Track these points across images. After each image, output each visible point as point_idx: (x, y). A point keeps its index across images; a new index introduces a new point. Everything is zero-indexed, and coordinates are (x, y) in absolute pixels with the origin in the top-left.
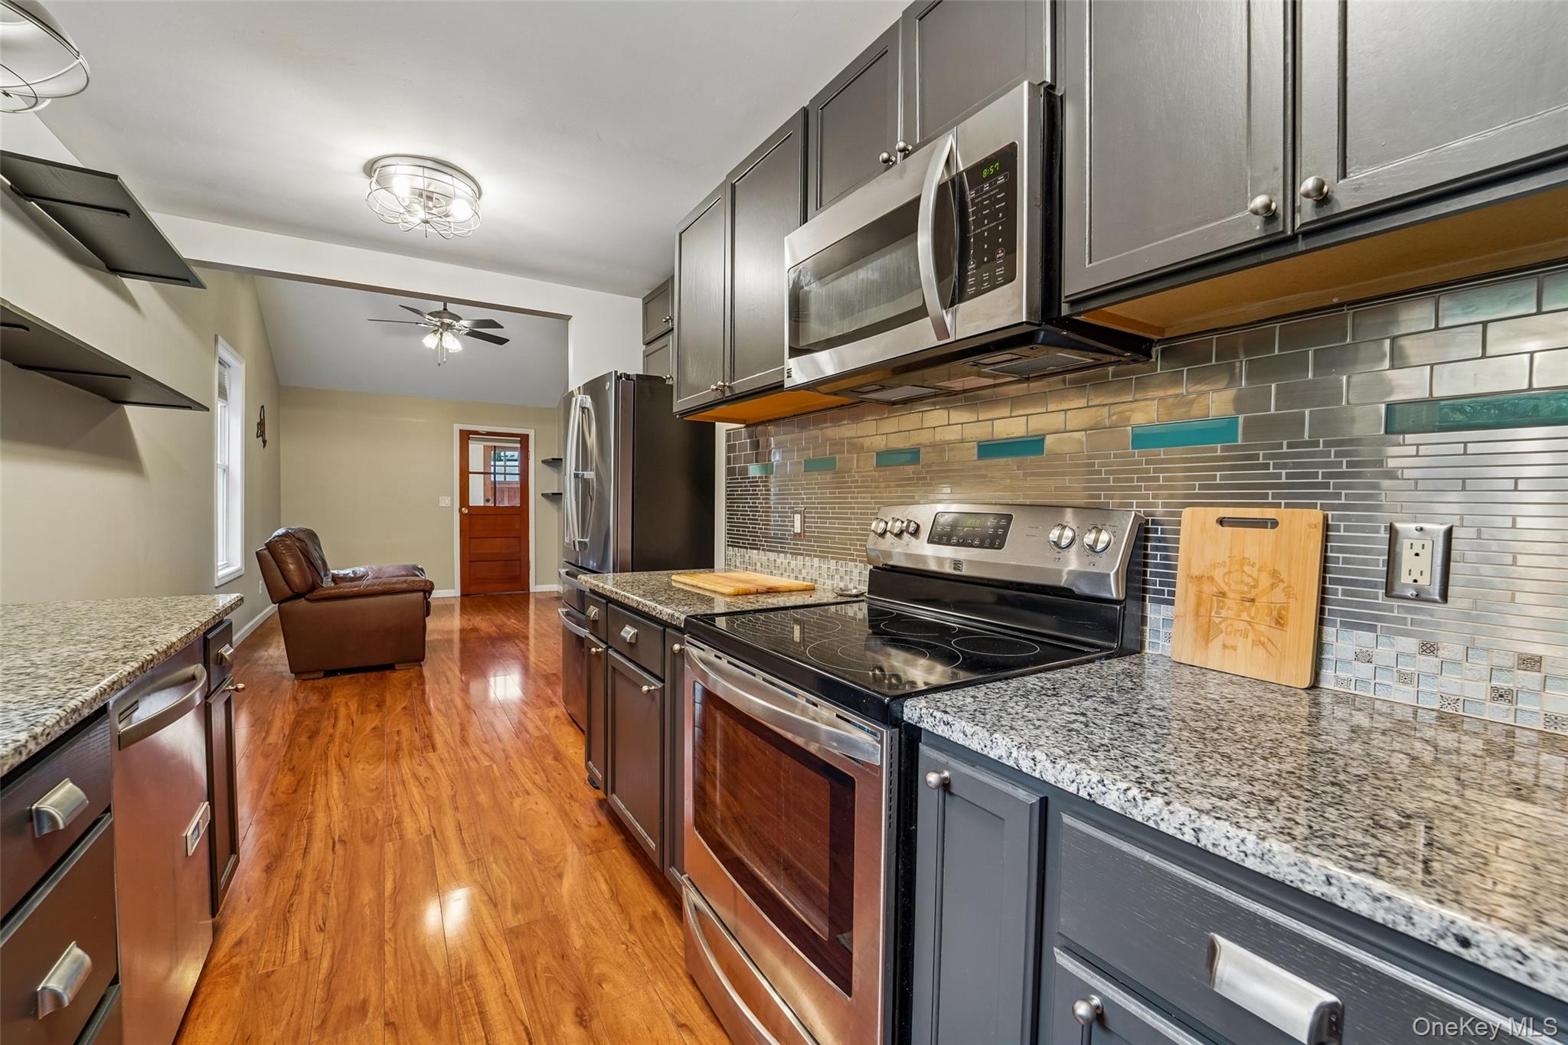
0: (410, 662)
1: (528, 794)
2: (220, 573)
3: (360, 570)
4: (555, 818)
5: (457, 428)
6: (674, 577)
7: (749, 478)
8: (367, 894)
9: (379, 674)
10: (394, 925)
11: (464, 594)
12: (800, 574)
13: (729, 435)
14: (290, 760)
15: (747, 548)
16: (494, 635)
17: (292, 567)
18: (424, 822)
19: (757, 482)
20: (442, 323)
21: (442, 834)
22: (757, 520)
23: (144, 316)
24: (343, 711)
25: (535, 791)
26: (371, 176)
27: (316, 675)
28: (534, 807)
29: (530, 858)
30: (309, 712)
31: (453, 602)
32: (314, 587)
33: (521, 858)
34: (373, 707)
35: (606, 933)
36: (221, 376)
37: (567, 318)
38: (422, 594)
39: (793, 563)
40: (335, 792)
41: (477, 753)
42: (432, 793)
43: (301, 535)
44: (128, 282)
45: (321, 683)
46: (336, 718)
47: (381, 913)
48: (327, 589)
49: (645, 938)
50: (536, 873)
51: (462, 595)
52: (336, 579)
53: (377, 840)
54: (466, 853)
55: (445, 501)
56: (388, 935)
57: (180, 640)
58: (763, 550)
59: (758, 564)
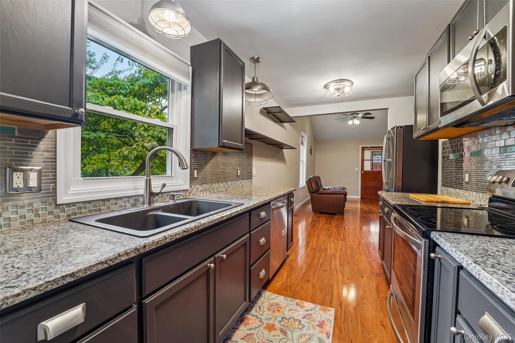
0: (340, 214)
1: (361, 255)
2: (300, 186)
3: (330, 187)
4: (367, 263)
5: (361, 146)
6: (410, 195)
7: (450, 160)
8: (316, 261)
9: (332, 215)
10: (319, 269)
11: (362, 198)
12: (468, 198)
13: (443, 144)
14: (308, 230)
15: (448, 187)
16: (367, 211)
17: (313, 185)
18: (333, 252)
19: (452, 161)
20: (354, 116)
21: (336, 256)
22: (452, 176)
23: (287, 130)
24: (321, 222)
25: (364, 255)
26: (325, 88)
27: (318, 213)
28: (362, 258)
29: (356, 269)
30: (314, 221)
31: (358, 200)
32: (318, 191)
33: (353, 269)
34: (328, 223)
35: (370, 295)
36: (302, 139)
37: (388, 109)
38: (343, 195)
39: (465, 193)
40: (315, 239)
41: (351, 240)
42: (336, 246)
43: (316, 178)
44: (284, 124)
45: (319, 215)
46: (319, 224)
47: (317, 266)
48: (321, 191)
49: (382, 302)
50: (356, 273)
51: (361, 198)
52: (324, 189)
53: (321, 252)
54: (340, 262)
55: (357, 169)
56: (317, 271)
57: (282, 194)
58: (454, 188)
59: (453, 193)
